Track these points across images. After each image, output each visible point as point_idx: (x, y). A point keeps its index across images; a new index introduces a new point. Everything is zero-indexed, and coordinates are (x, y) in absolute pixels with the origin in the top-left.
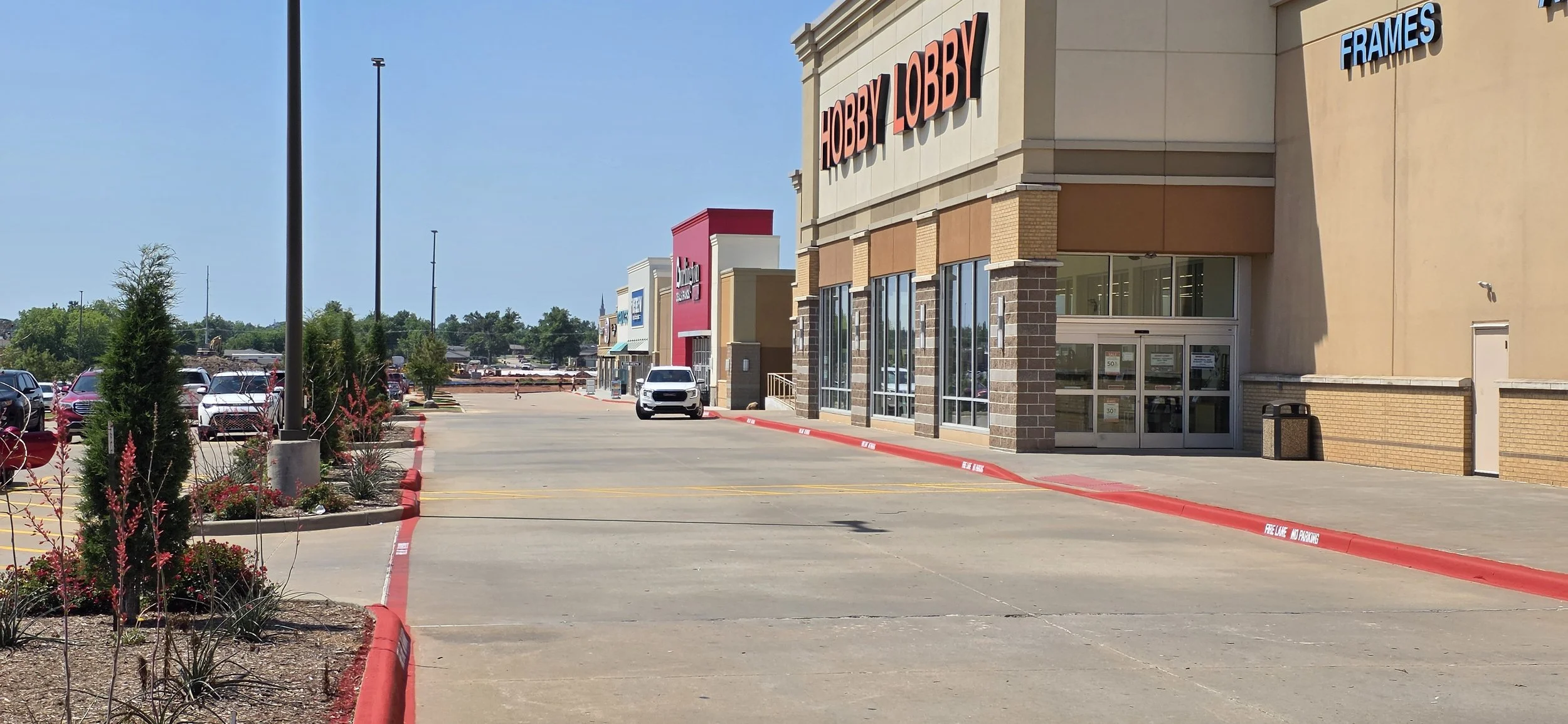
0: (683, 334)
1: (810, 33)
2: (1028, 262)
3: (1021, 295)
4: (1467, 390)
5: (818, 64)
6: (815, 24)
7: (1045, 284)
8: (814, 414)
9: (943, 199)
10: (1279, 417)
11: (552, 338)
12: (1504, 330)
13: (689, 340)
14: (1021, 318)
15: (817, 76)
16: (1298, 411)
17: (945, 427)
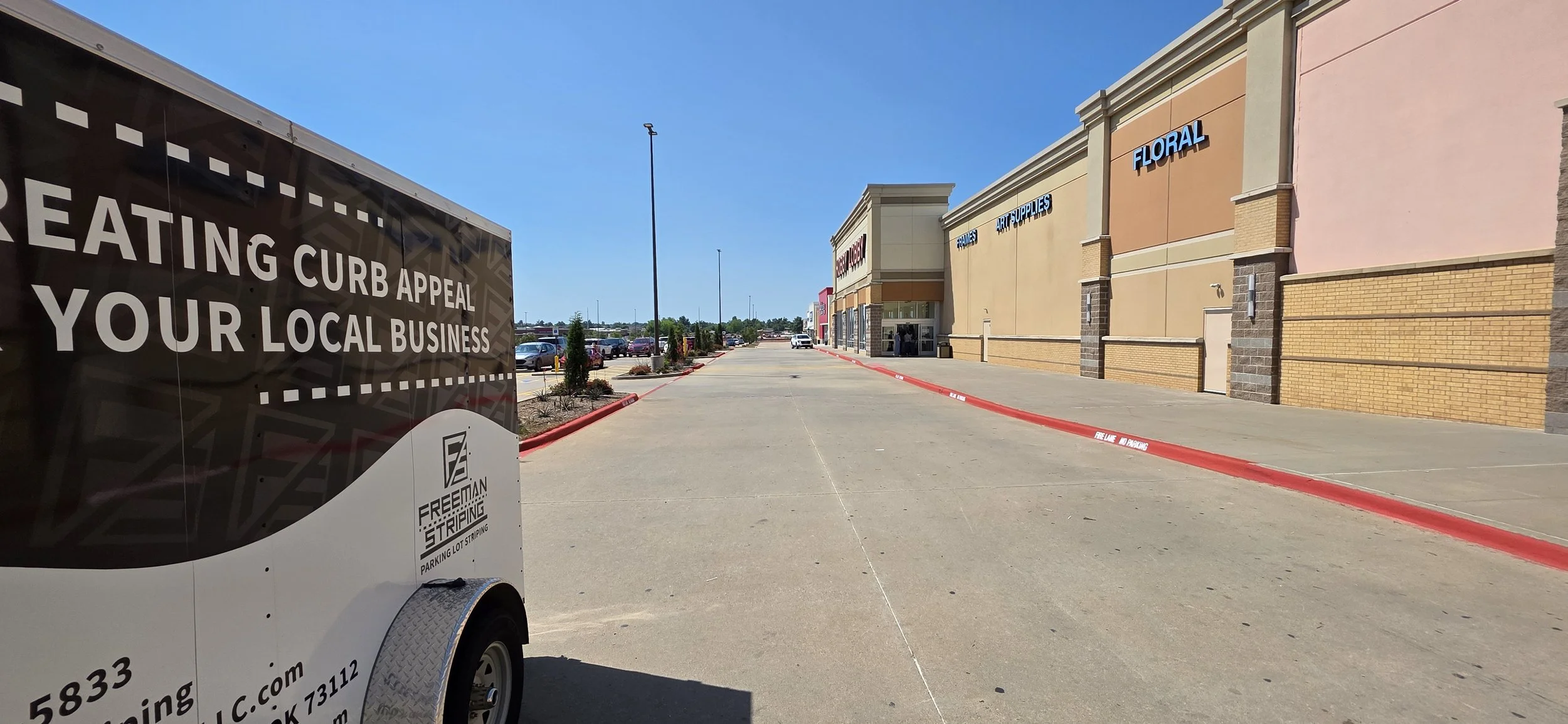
0: (821, 324)
1: (833, 238)
2: (874, 304)
3: (871, 314)
4: (982, 338)
5: (836, 247)
6: (834, 236)
7: (879, 310)
8: (836, 347)
9: (859, 286)
10: (941, 346)
11: (797, 326)
12: (989, 321)
13: (823, 326)
14: (871, 320)
15: (836, 250)
16: (948, 345)
17: (860, 350)
